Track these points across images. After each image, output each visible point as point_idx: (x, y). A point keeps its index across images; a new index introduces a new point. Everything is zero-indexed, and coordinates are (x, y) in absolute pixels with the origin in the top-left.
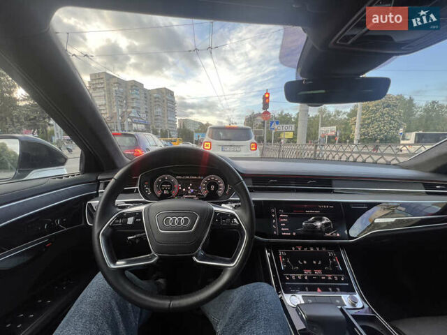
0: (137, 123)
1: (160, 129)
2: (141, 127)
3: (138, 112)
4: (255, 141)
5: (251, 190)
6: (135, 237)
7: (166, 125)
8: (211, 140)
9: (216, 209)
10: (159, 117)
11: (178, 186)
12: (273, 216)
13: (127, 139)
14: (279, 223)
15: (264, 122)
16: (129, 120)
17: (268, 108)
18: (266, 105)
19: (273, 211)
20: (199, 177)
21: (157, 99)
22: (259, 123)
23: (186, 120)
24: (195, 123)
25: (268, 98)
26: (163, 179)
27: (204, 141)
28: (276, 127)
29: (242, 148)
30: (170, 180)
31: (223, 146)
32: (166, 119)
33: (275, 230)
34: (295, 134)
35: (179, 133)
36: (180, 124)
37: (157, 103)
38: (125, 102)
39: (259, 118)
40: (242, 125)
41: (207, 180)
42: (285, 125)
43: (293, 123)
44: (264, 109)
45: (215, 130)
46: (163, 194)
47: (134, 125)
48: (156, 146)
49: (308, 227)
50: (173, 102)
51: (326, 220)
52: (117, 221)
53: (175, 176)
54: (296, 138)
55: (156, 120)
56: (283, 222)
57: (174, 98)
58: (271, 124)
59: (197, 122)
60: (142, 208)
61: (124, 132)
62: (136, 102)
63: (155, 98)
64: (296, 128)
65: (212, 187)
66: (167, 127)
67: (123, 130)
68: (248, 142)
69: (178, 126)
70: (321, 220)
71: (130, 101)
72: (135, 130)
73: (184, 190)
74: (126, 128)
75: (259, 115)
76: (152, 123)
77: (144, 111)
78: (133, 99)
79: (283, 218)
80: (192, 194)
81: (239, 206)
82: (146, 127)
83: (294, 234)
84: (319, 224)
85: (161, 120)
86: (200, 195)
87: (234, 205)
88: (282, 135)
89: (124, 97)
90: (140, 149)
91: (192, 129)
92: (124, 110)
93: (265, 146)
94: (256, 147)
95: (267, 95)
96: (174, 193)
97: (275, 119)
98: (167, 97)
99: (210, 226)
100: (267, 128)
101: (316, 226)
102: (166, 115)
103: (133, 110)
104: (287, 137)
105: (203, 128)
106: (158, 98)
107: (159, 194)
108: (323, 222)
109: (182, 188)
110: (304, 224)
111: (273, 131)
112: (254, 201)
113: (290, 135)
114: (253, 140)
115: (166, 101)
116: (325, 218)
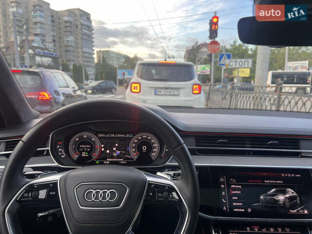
0: (41, 56)
1: (72, 63)
2: (47, 60)
3: (43, 41)
4: (199, 82)
5: (193, 152)
6: (47, 213)
7: (80, 59)
8: (140, 80)
9: (150, 179)
10: (71, 48)
11: (100, 147)
12: (223, 186)
13: (28, 78)
14: (230, 196)
15: (210, 56)
16: (31, 51)
17: (216, 36)
18: (213, 33)
19: (222, 180)
20: (128, 136)
21: (68, 24)
22: (205, 57)
23: (107, 51)
24: (119, 56)
25: (216, 24)
26: (81, 138)
27: (132, 81)
28: (227, 61)
29: (182, 92)
30: (90, 139)
31: (156, 88)
32: (80, 50)
33: (224, 204)
34: (253, 71)
35: (97, 69)
36: (99, 58)
37: (69, 29)
38: (25, 27)
39: (204, 49)
40: (182, 61)
41: (137, 139)
42: (239, 60)
43: (250, 56)
44: (211, 37)
45: (146, 67)
46: (80, 157)
47: (38, 59)
48: (68, 87)
49: (268, 202)
50: (90, 28)
51: (291, 193)
52: (26, 195)
53: (96, 134)
54: (254, 77)
55: (67, 51)
56: (235, 195)
57: (90, 22)
58: (221, 59)
59: (121, 55)
60: (56, 177)
61: (24, 69)
62: (40, 28)
63: (66, 22)
64: (254, 63)
65: (144, 148)
66: (80, 61)
67: (22, 65)
68: (190, 83)
69: (96, 61)
70: (284, 192)
71: (31, 25)
72: (39, 66)
73: (108, 151)
74: (27, 62)
75: (205, 45)
76: (61, 56)
77: (51, 39)
78: (36, 23)
79: (235, 189)
80: (118, 157)
81: (179, 174)
82: (53, 61)
83: (249, 210)
84: (281, 198)
85: (74, 52)
86: (128, 159)
87: (172, 173)
88: (235, 73)
89: (24, 21)
90: (45, 91)
91: (115, 64)
92: (24, 38)
93: (213, 88)
94: (200, 90)
95: (215, 20)
96: (95, 156)
97: (226, 50)
98: (82, 21)
99: (142, 201)
100: (216, 63)
101: (278, 201)
102: (80, 45)
103: (37, 38)
104: (242, 75)
105: (130, 63)
106: (70, 22)
107: (76, 157)
108: (287, 196)
109: (106, 149)
110: (261, 197)
111: (224, 68)
112: (197, 167)
113: (246, 73)
114: (196, 80)
115: (80, 27)
116: (289, 189)
